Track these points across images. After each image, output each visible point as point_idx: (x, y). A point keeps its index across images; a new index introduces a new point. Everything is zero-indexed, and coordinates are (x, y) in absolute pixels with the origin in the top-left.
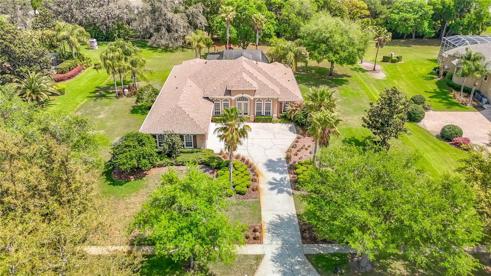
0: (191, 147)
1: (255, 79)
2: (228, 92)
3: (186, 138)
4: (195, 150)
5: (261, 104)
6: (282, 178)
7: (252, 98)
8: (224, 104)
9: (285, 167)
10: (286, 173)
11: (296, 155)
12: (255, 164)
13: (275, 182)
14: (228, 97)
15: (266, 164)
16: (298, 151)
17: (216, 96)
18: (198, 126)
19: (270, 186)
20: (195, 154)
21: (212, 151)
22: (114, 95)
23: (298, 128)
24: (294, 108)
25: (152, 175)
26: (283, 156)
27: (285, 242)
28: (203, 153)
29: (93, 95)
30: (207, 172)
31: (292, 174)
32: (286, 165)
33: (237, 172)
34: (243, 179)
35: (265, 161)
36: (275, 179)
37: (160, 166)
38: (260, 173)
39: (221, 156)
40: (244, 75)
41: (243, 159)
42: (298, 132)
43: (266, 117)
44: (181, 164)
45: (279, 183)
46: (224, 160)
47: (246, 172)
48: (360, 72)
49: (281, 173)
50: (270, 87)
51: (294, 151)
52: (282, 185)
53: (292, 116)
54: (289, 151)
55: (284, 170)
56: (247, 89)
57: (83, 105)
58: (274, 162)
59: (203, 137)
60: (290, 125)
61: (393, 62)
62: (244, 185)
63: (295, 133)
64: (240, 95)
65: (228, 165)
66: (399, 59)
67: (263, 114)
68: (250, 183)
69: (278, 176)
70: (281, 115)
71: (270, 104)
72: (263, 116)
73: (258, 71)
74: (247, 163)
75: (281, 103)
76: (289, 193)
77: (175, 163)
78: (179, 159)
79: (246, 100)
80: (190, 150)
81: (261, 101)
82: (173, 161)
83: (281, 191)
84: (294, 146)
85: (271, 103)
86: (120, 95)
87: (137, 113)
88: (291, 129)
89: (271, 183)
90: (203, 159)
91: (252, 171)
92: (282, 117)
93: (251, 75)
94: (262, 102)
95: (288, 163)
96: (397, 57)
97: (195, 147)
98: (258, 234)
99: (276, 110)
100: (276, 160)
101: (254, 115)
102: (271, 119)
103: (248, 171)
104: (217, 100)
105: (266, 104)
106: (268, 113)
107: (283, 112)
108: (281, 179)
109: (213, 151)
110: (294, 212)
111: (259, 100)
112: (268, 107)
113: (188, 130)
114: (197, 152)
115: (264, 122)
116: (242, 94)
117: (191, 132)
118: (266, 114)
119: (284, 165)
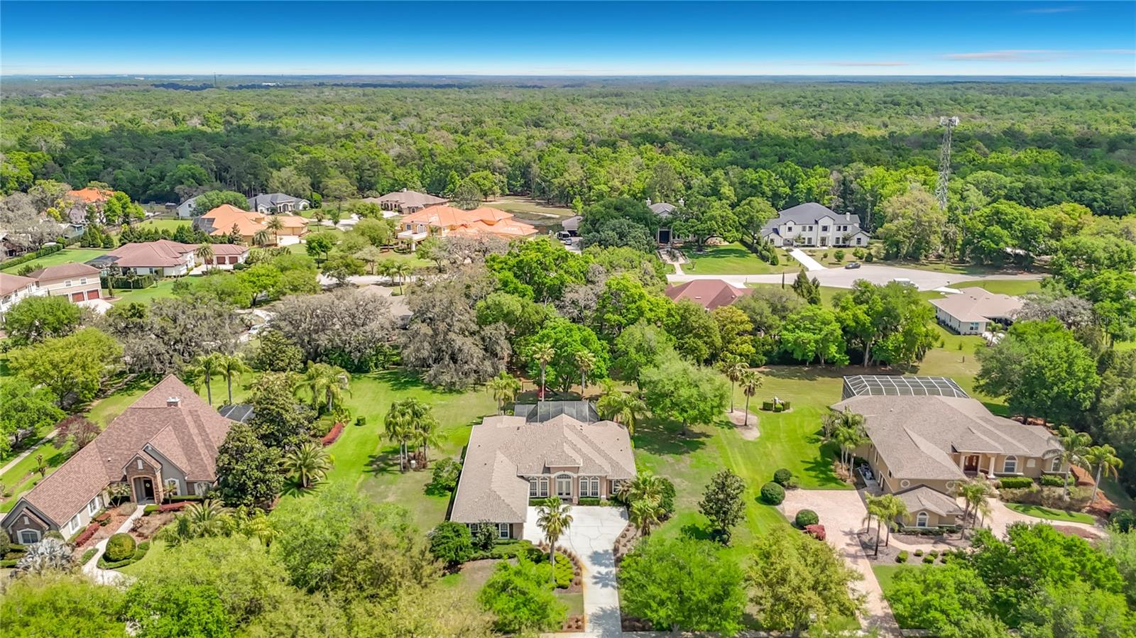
0: (507, 537)
1: (579, 451)
2: (547, 470)
3: (502, 527)
4: (512, 540)
5: (586, 482)
7: (575, 476)
8: (542, 482)
9: (612, 559)
10: (613, 566)
11: (626, 546)
12: (578, 557)
13: (600, 576)
14: (546, 475)
15: (591, 557)
16: (628, 541)
17: (532, 475)
18: (515, 514)
19: (594, 580)
20: (511, 545)
21: (531, 542)
22: (398, 468)
24: (626, 488)
25: (466, 569)
26: (610, 548)
27: (605, 630)
28: (520, 545)
29: (369, 468)
31: (618, 567)
32: (613, 557)
33: (558, 565)
34: (566, 573)
35: (589, 553)
36: (599, 573)
37: (474, 559)
38: (584, 566)
39: (541, 548)
40: (566, 448)
41: (565, 552)
42: (629, 519)
43: (593, 498)
44: (497, 556)
45: (604, 576)
46: (544, 552)
47: (569, 565)
48: (726, 429)
49: (607, 566)
50: (598, 461)
51: (623, 541)
52: (607, 579)
53: (624, 498)
54: (618, 541)
55: (611, 562)
56: (570, 465)
57: (361, 484)
58: (600, 554)
59: (521, 526)
60: (622, 509)
61: (777, 410)
62: (567, 578)
63: (625, 519)
64: (562, 473)
65: (548, 557)
66: (785, 406)
67: (589, 494)
68: (572, 576)
69: (603, 570)
70: (611, 496)
72: (589, 497)
73: (582, 439)
74: (570, 556)
75: (611, 481)
76: (613, 587)
77: (490, 556)
78: (495, 551)
79: (568, 478)
80: (506, 540)
81: (587, 479)
82: (489, 554)
83: (605, 585)
84: (624, 536)
85: (598, 481)
86: (405, 468)
87: (433, 494)
88: (622, 515)
89: (595, 577)
91: (575, 564)
92: (612, 499)
93: (574, 447)
95: (615, 554)
96: (782, 404)
97: (511, 537)
98: (580, 623)
99: (604, 490)
100: (601, 552)
101: (578, 496)
102: (599, 500)
103: (571, 564)
104: (533, 479)
105: (592, 482)
106: (595, 494)
107: (613, 493)
108: (607, 574)
110: (617, 605)
111: (584, 478)
112: (595, 486)
113: (504, 518)
114: (513, 543)
115: (590, 505)
116: (564, 472)
117: (508, 520)
118: (592, 495)
119: (610, 557)
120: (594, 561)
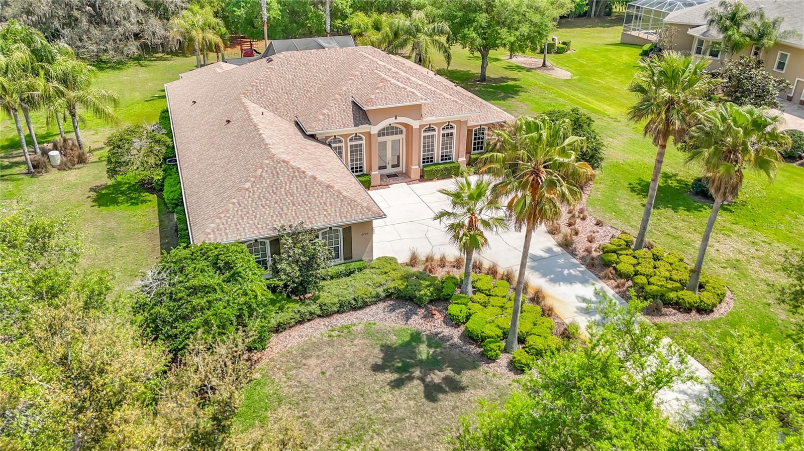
0: (339, 261)
2: (362, 118)
4: (353, 266)
5: (433, 136)
6: (596, 291)
7: (414, 125)
8: (352, 146)
9: (577, 265)
10: (595, 280)
11: (576, 234)
13: (590, 305)
14: (361, 128)
15: (533, 268)
16: (570, 225)
17: (334, 130)
18: (351, 202)
20: (358, 275)
22: (23, 169)
26: (551, 244)
28: (378, 271)
30: (415, 316)
32: (575, 261)
39: (422, 269)
44: (335, 309)
45: (600, 305)
46: (438, 277)
49: (583, 281)
51: (562, 226)
55: (581, 273)
56: (409, 104)
58: (542, 258)
61: (560, 51)
64: (391, 121)
67: (438, 159)
69: (585, 291)
71: (452, 134)
72: (439, 164)
74: (494, 273)
75: (470, 131)
77: (319, 312)
79: (396, 133)
80: (340, 268)
81: (434, 130)
82: (314, 308)
85: (454, 131)
86: (37, 168)
87: (114, 202)
89: (584, 311)
90: (389, 284)
94: (436, 133)
95: (573, 255)
96: (564, 43)
97: (348, 257)
99: (464, 147)
100: (544, 254)
101: (418, 164)
102: (457, 168)
104: (336, 139)
105: (444, 135)
106: (445, 158)
107: (473, 152)
109: (396, 259)
112: (447, 142)
113: (329, 215)
114: (360, 270)
115: (443, 179)
116: (396, 119)
117: (341, 219)
118: (442, 160)
119: (572, 262)
120: (548, 277)
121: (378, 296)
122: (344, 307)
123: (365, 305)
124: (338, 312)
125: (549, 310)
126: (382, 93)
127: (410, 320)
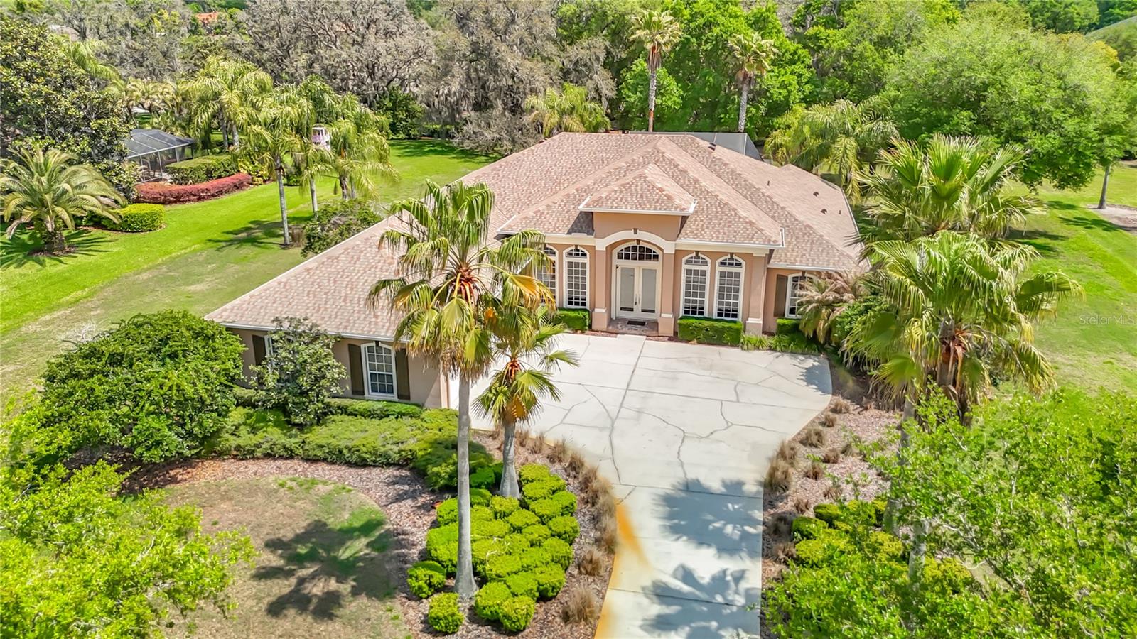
0: (388, 396)
3: (371, 358)
4: (398, 408)
5: (704, 273)
6: (724, 572)
7: (669, 248)
8: (570, 264)
9: (753, 522)
10: (752, 555)
11: (816, 476)
12: (618, 492)
13: (686, 588)
14: (582, 240)
15: (668, 500)
16: (827, 460)
19: (656, 609)
20: (391, 422)
23: (843, 373)
24: (831, 296)
25: (192, 487)
26: (752, 476)
28: (420, 424)
30: (409, 502)
31: (777, 560)
32: (759, 515)
33: (520, 518)
34: (534, 556)
35: (666, 485)
36: (687, 576)
38: (631, 537)
40: (652, 171)
42: (837, 389)
43: (719, 325)
44: (320, 453)
45: (703, 596)
49: (727, 548)
50: (742, 213)
51: (808, 459)
52: (715, 611)
53: (822, 326)
54: (786, 454)
55: (745, 536)
56: (652, 212)
58: (707, 492)
60: (810, 362)
63: (824, 391)
64: (627, 234)
65: (497, 481)
67: (711, 312)
69: (706, 563)
70: (780, 321)
71: (738, 275)
72: (710, 319)
73: (710, 168)
74: (586, 483)
75: (782, 279)
77: (297, 451)
78: (319, 435)
79: (649, 258)
80: (378, 406)
81: (705, 263)
82: (292, 442)
84: (811, 439)
85: (742, 270)
86: (294, 239)
88: (810, 377)
89: (662, 593)
90: (412, 445)
92: (782, 330)
93: (679, 175)
94: (708, 268)
95: (769, 504)
97: (404, 396)
99: (758, 302)
100: (715, 485)
101: (674, 310)
102: (738, 332)
104: (546, 250)
105: (722, 274)
106: (727, 313)
107: (787, 314)
108: (719, 582)
111: (697, 257)
112: (729, 287)
113: (376, 323)
114: (401, 415)
115: (710, 344)
116: (635, 233)
117: (387, 332)
118: (720, 315)
119: (748, 515)
120: (676, 521)
121: (385, 455)
122: (336, 457)
123: (363, 464)
124: (325, 460)
125: (591, 561)
126: (621, 192)
127: (396, 505)
